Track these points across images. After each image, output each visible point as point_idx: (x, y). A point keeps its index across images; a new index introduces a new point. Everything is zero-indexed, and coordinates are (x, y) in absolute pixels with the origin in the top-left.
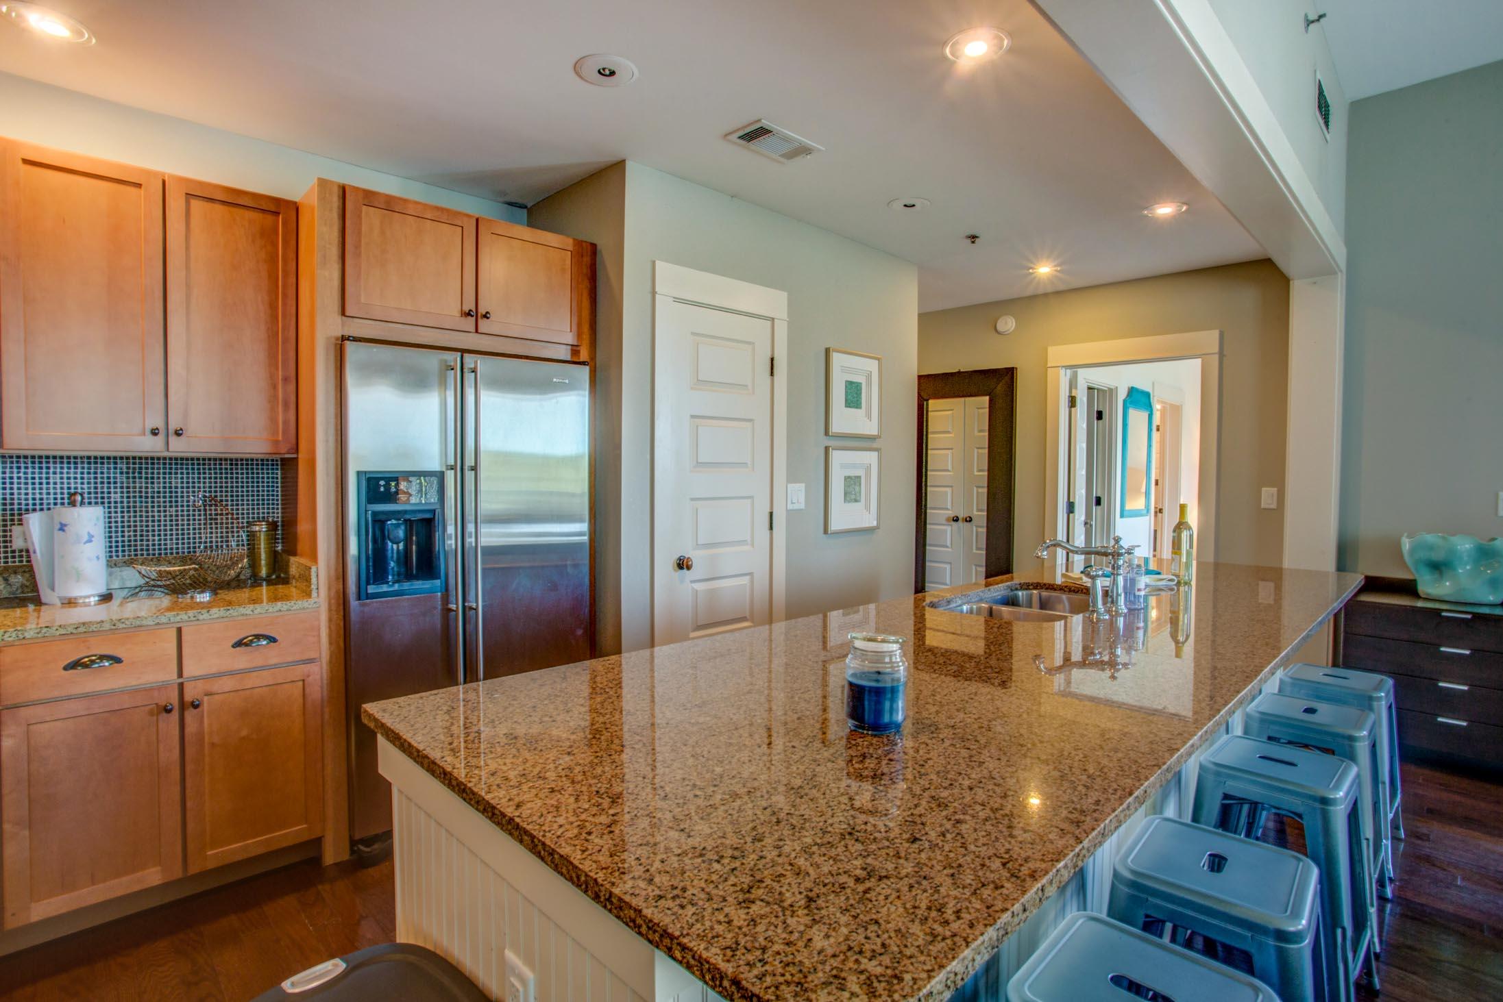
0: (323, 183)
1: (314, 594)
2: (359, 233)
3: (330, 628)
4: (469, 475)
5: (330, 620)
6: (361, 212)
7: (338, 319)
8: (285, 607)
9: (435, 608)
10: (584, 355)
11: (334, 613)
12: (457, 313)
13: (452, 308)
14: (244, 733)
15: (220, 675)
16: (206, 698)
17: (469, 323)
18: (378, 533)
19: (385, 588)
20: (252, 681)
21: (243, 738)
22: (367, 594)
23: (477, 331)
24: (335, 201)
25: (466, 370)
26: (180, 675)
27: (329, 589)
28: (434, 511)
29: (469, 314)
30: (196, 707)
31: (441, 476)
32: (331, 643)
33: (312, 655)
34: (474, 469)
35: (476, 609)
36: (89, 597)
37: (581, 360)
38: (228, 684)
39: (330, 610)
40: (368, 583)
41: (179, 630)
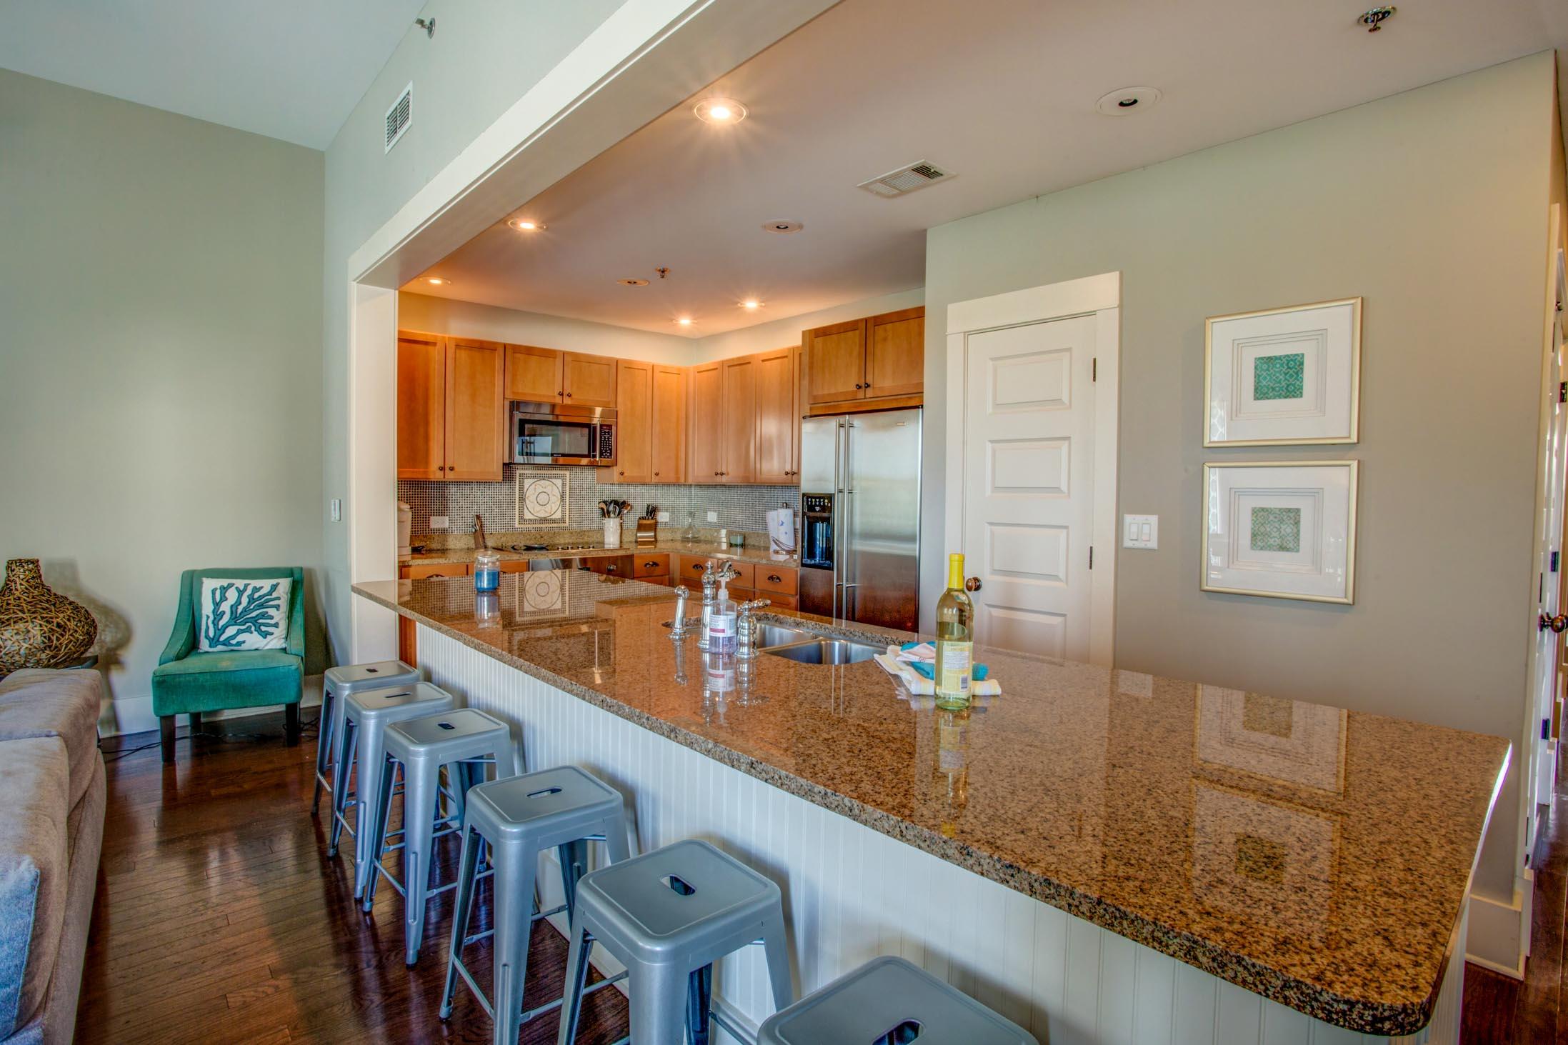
6: (814, 342)
7: (808, 407)
17: (861, 393)
22: (803, 563)
23: (865, 397)
29: (860, 387)
40: (804, 558)
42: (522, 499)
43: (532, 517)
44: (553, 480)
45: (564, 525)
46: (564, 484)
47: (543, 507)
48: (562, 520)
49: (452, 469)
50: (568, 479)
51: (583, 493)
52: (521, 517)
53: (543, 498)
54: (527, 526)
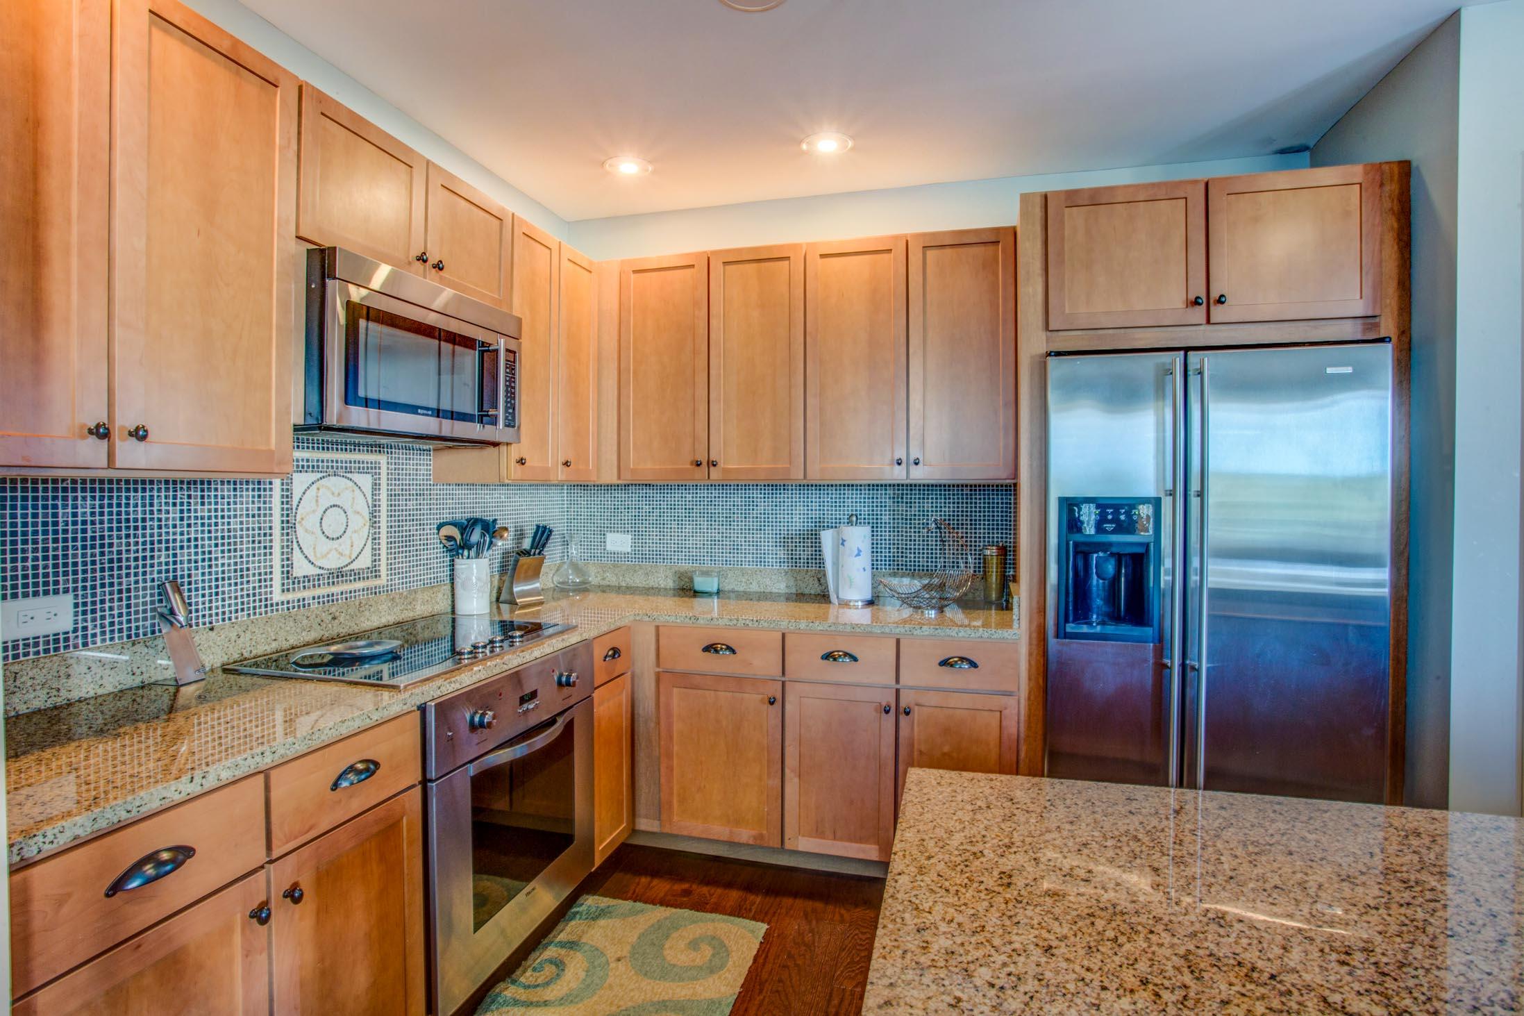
0: (1025, 199)
1: (1016, 625)
2: (1063, 239)
3: (1029, 661)
4: (1194, 502)
5: (1030, 654)
6: (1063, 216)
7: (1043, 335)
8: (986, 635)
9: (1146, 661)
10: (1388, 326)
11: (1034, 647)
12: (1180, 304)
13: (1174, 298)
14: (946, 749)
15: (929, 689)
16: (916, 708)
17: (1199, 314)
18: (1080, 564)
19: (1085, 629)
20: (955, 701)
21: (944, 754)
22: (1065, 633)
23: (1208, 322)
24: (1038, 212)
25: (1190, 373)
26: (897, 681)
27: (1031, 622)
28: (1147, 545)
29: (1196, 302)
30: (907, 713)
31: (1157, 502)
32: (1030, 679)
33: (1011, 687)
34: (1201, 494)
35: (1198, 671)
36: (857, 601)
37: (1382, 335)
38: (932, 699)
39: (1030, 644)
40: (1067, 621)
41: (898, 642)
42: (289, 525)
43: (312, 571)
44: (355, 477)
45: (377, 582)
46: (376, 486)
47: (335, 544)
48: (374, 572)
49: (139, 434)
50: (384, 471)
51: (411, 505)
52: (287, 574)
53: (334, 521)
54: (299, 595)
